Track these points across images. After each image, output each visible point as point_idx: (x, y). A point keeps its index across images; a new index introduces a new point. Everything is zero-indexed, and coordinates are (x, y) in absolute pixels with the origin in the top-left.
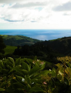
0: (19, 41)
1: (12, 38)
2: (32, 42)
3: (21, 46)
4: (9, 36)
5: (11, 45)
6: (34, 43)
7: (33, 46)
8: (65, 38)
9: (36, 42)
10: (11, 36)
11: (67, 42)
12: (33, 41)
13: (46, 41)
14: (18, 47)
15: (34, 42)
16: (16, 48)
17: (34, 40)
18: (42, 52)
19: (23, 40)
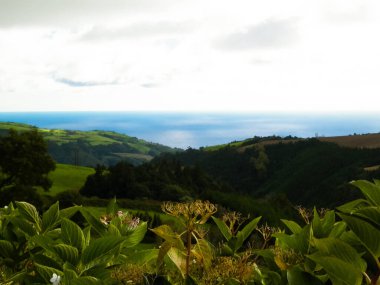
0: (101, 150)
1: (79, 140)
2: (146, 154)
3: (107, 166)
4: (69, 133)
5: (76, 162)
6: (149, 158)
7: (147, 166)
8: (257, 140)
9: (158, 153)
10: (73, 133)
11: (261, 153)
12: (148, 149)
13: (190, 150)
14: (99, 169)
15: (150, 153)
16: (92, 172)
17: (150, 145)
18: (177, 188)
19: (114, 148)
